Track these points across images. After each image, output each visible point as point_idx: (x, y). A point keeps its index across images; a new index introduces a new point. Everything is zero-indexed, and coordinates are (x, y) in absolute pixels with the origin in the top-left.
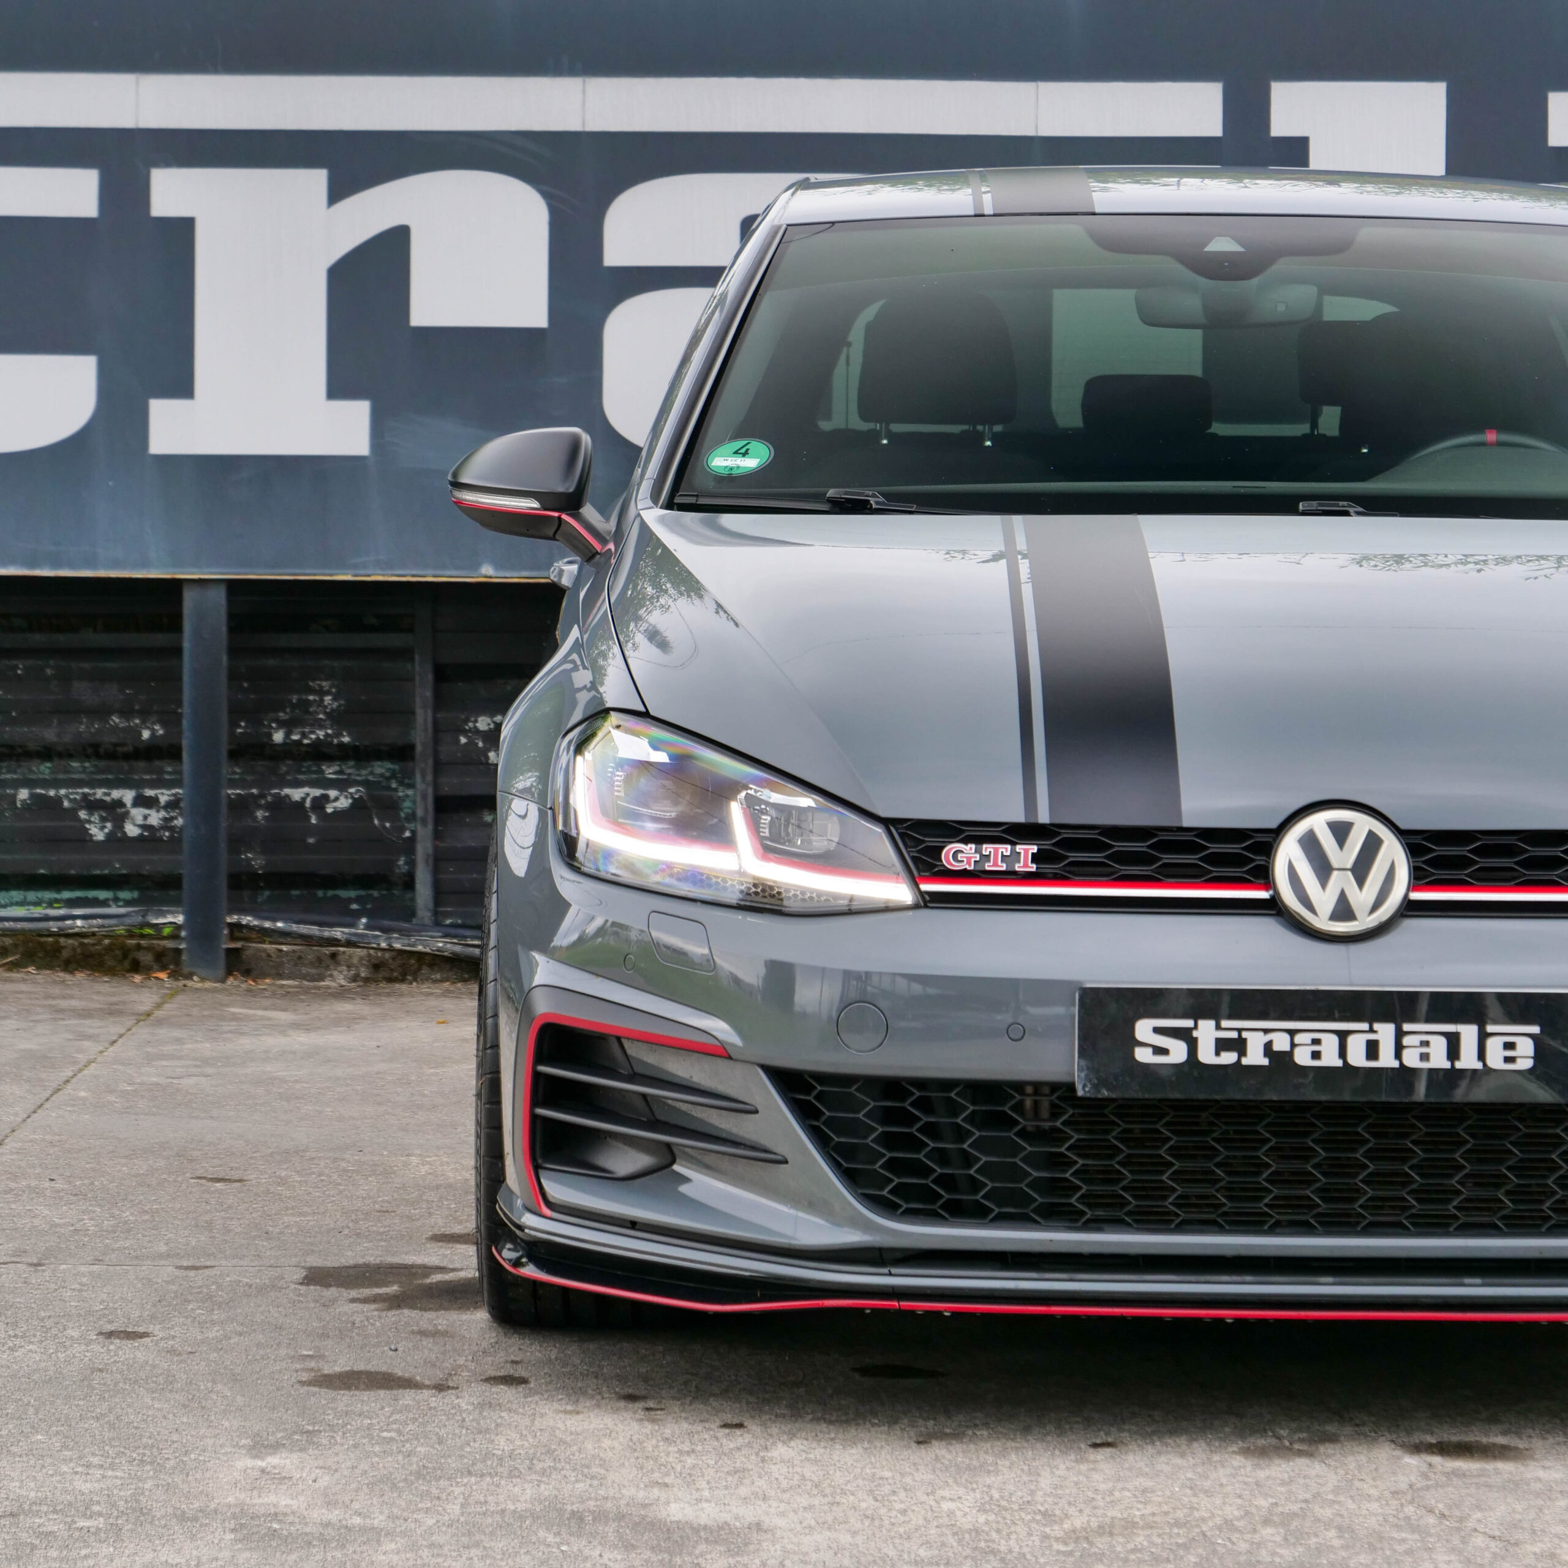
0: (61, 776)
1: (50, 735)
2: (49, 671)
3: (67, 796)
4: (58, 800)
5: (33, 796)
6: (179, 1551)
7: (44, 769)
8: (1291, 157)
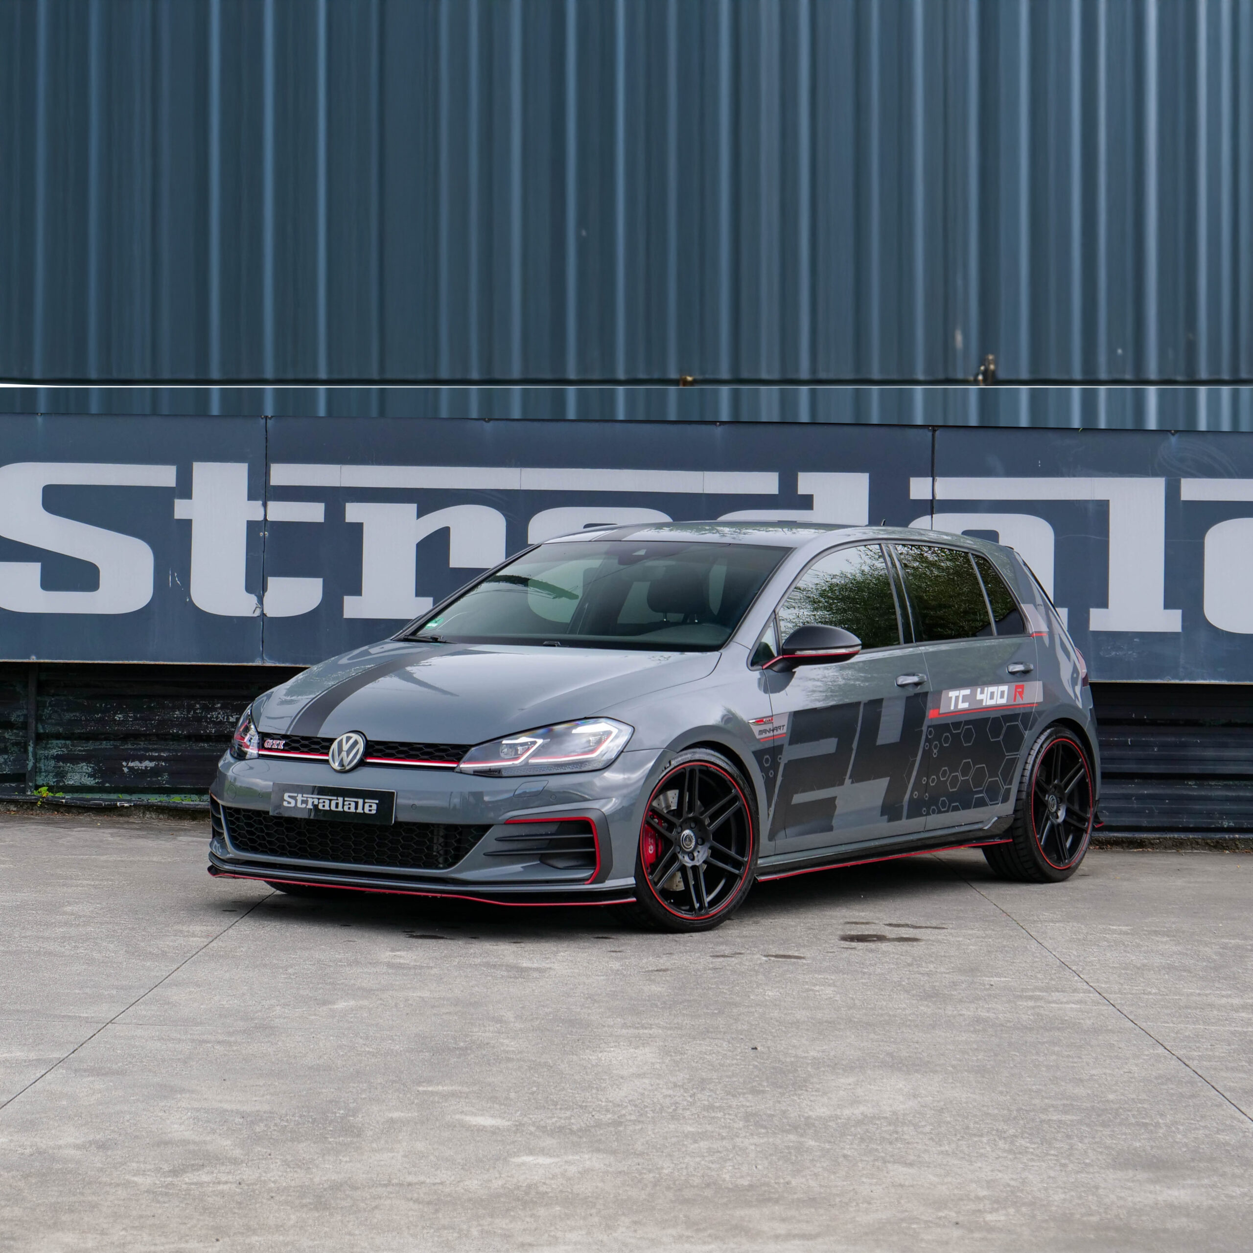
6: (370, 970)
8: (806, 502)
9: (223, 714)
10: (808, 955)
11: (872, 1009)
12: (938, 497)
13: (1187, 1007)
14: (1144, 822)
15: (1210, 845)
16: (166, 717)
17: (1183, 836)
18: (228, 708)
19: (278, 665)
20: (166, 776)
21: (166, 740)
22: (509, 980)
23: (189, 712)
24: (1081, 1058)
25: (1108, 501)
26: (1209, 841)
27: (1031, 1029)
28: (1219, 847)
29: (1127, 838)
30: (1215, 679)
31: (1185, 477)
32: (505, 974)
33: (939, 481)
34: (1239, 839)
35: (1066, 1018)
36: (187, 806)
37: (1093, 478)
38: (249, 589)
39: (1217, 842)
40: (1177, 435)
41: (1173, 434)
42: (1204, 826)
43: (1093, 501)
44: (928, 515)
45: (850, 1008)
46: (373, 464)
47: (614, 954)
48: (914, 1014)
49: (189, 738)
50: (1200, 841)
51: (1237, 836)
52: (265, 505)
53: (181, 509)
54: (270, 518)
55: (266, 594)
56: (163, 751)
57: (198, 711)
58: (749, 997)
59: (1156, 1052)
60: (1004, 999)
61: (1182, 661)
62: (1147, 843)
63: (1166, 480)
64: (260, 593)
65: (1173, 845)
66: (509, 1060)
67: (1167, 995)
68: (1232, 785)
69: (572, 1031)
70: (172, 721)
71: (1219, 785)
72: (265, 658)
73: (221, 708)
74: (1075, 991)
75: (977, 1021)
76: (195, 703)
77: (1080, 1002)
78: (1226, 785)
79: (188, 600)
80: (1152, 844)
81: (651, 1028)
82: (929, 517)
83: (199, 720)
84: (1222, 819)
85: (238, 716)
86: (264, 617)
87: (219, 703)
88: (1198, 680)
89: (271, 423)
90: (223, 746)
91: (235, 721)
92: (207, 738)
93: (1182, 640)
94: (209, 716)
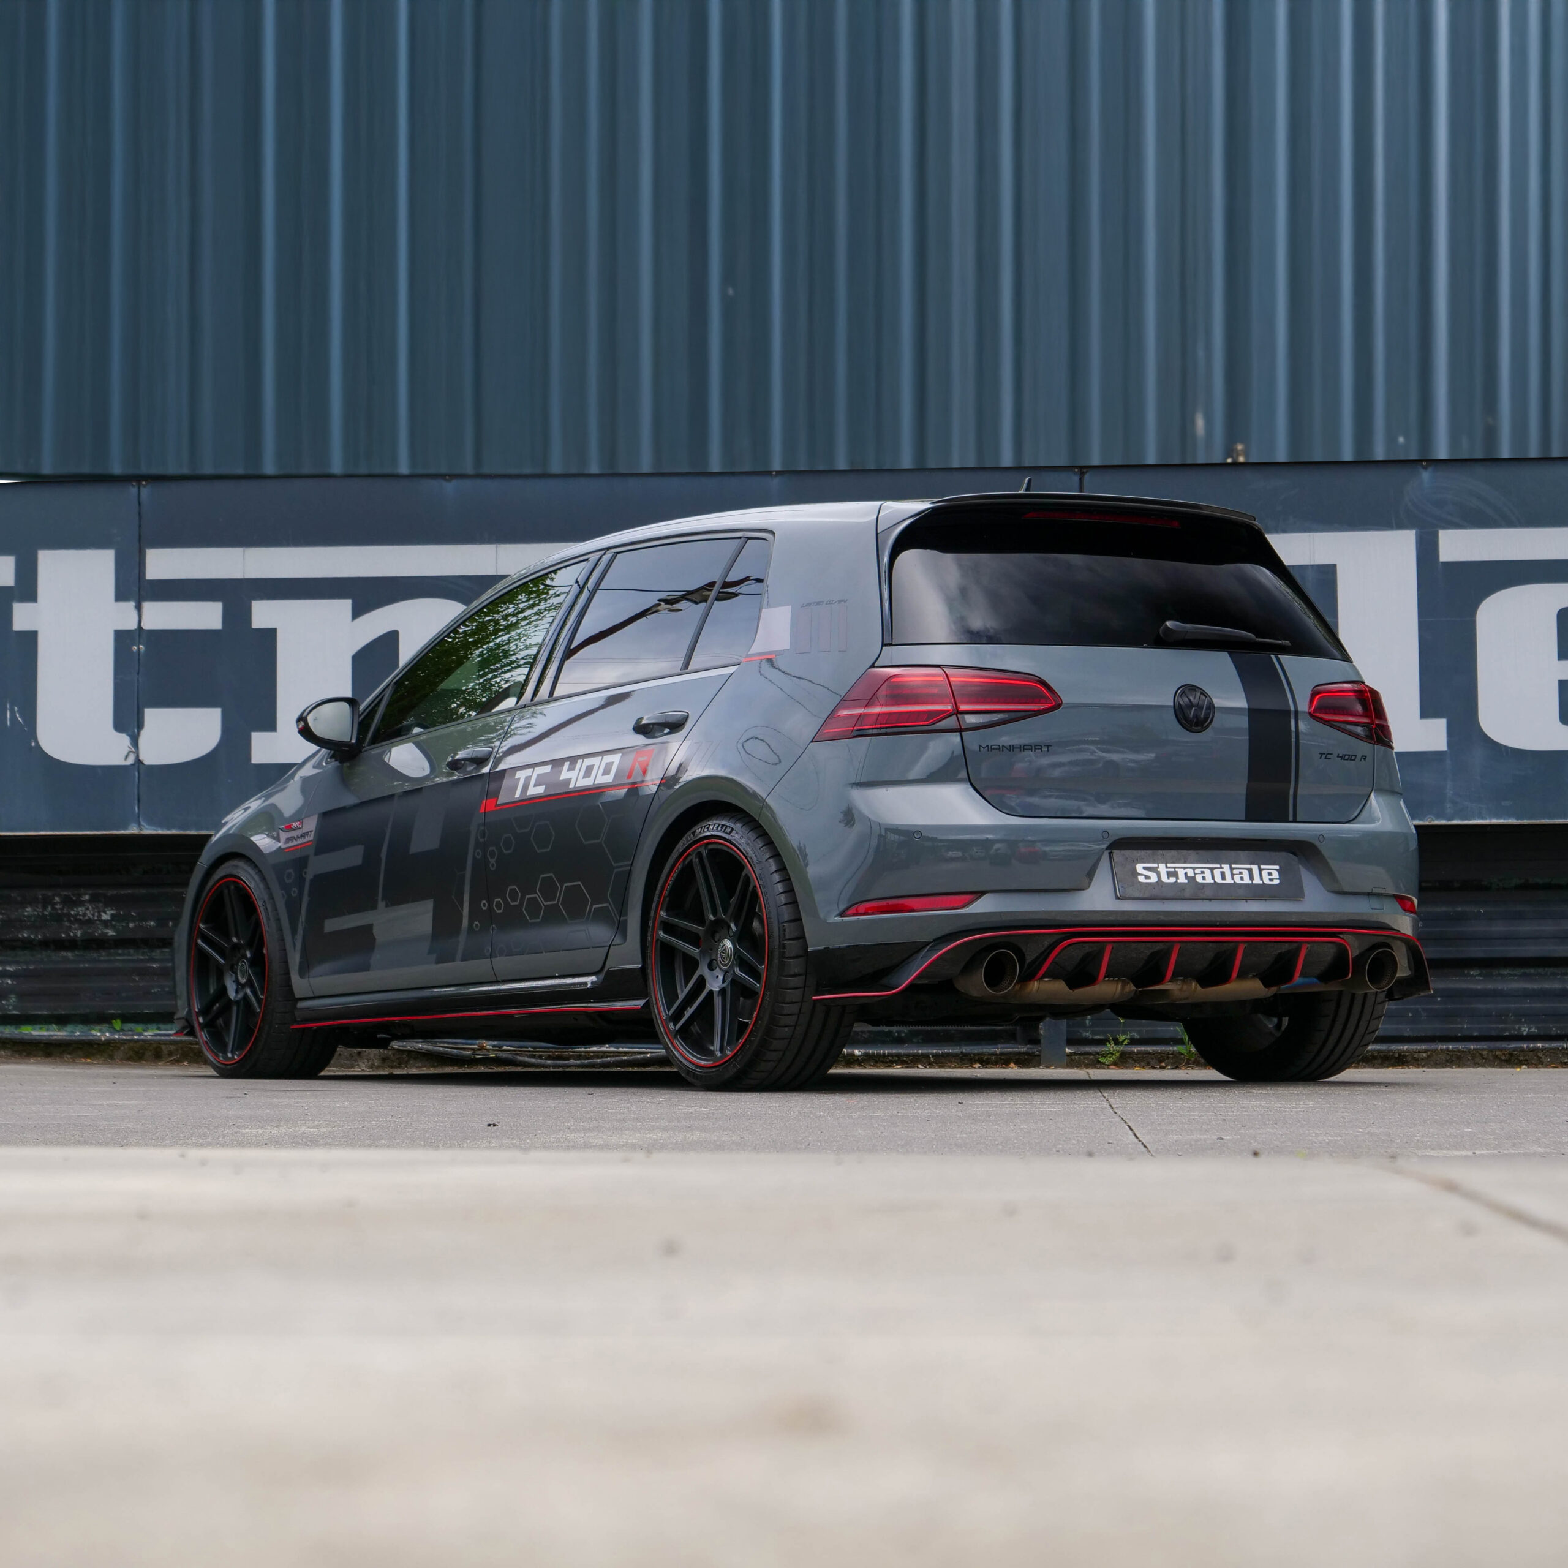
9: (93, 909)
14: (1407, 1031)
15: (1500, 1059)
16: (13, 917)
17: (1460, 1046)
18: (99, 902)
19: (160, 832)
20: (13, 999)
21: (13, 948)
23: (45, 908)
25: (1335, 566)
26: (1498, 1053)
28: (1511, 1060)
29: (1379, 1051)
30: (1499, 817)
31: (1444, 528)
34: (1543, 1049)
36: (38, 1038)
37: (1311, 534)
38: (120, 725)
39: (1511, 1055)
40: (1430, 469)
41: (1425, 468)
42: (1494, 1033)
43: (1313, 565)
46: (289, 545)
49: (45, 944)
50: (1485, 1053)
51: (1540, 1045)
52: (139, 608)
53: (23, 617)
54: (146, 626)
55: (142, 733)
56: (10, 963)
57: (58, 907)
61: (1449, 793)
62: (1409, 1059)
63: (1416, 533)
64: (134, 731)
65: (1447, 1061)
68: (1535, 974)
70: (21, 921)
72: (142, 823)
73: (90, 901)
76: (54, 895)
78: (1524, 974)
79: (33, 744)
80: (1417, 1060)
83: (58, 918)
84: (1520, 1022)
85: (113, 912)
86: (141, 766)
87: (87, 894)
88: (1474, 819)
89: (146, 491)
90: (94, 955)
91: (109, 918)
92: (71, 945)
93: (1448, 762)
94: (73, 913)
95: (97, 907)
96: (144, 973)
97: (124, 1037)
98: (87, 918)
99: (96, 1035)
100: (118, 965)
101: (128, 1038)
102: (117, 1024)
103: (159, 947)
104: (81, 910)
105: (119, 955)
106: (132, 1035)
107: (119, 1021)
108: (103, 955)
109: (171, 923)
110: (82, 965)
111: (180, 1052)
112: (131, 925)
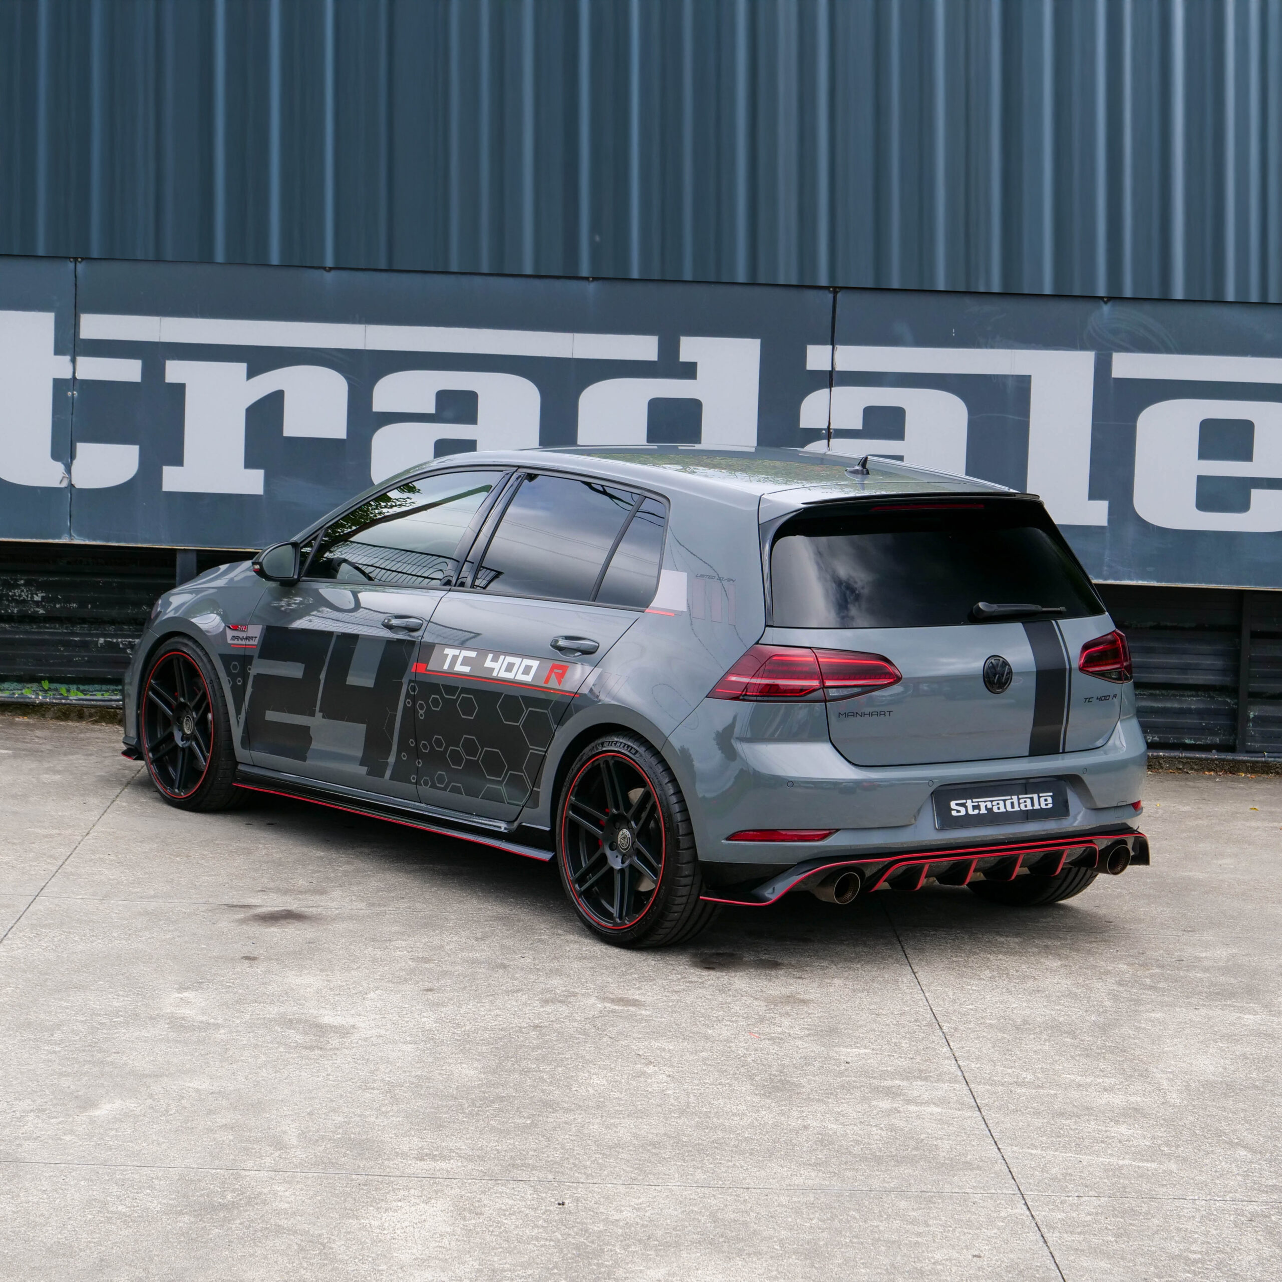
0: (119, 632)
1: (114, 613)
2: (114, 585)
3: (122, 642)
4: (117, 644)
5: (105, 641)
6: (148, 1032)
7: (111, 629)
8: (689, 371)
9: (27, 591)
10: (649, 999)
11: (707, 1115)
12: (838, 368)
13: (1062, 1114)
18: (32, 586)
19: (87, 542)
22: (305, 1053)
24: (928, 1225)
25: (1030, 376)
27: (878, 1160)
30: (1143, 579)
31: (1117, 351)
32: (299, 1038)
33: (840, 349)
35: (923, 1136)
37: (1013, 351)
38: (56, 455)
40: (1110, 304)
41: (1106, 303)
43: (1013, 376)
44: (827, 388)
45: (682, 1113)
46: (197, 317)
47: (430, 995)
48: (751, 1126)
51: (1161, 754)
52: (74, 361)
54: (79, 376)
55: (75, 462)
58: (571, 1088)
59: (1016, 1211)
60: (858, 1094)
61: (1107, 559)
63: (1095, 354)
64: (67, 461)
66: (279, 1230)
67: (1042, 1087)
68: (1159, 695)
69: (359, 1167)
71: (1144, 695)
72: (73, 534)
73: (24, 585)
74: (939, 1079)
75: (822, 1142)
77: (942, 1102)
78: (1151, 694)
81: (451, 1158)
82: (828, 390)
85: (43, 595)
86: (73, 489)
87: (22, 579)
88: (1124, 580)
89: (81, 267)
90: (28, 627)
91: (40, 599)
92: (9, 619)
93: (1108, 534)
94: (10, 594)
95: (30, 590)
96: (67, 644)
97: (54, 701)
98: (22, 598)
99: (31, 698)
100: (47, 637)
101: (57, 701)
102: (46, 685)
103: (80, 624)
104: (17, 592)
105: (48, 628)
106: (61, 699)
107: (47, 682)
108: (34, 628)
109: (90, 606)
110: (17, 636)
111: (99, 714)
112: (58, 606)
